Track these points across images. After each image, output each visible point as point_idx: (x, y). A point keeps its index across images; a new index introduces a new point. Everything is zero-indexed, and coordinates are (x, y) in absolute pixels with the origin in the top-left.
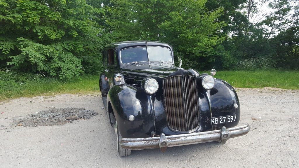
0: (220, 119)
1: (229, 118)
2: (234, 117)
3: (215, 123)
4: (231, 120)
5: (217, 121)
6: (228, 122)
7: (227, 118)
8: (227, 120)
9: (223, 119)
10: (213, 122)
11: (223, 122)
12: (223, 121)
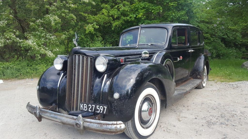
0: (89, 106)
1: (98, 107)
2: (103, 108)
3: (84, 109)
4: (101, 110)
5: (86, 107)
6: (98, 112)
7: (96, 107)
8: (96, 109)
9: (92, 107)
10: (82, 107)
11: (92, 111)
12: (92, 109)
